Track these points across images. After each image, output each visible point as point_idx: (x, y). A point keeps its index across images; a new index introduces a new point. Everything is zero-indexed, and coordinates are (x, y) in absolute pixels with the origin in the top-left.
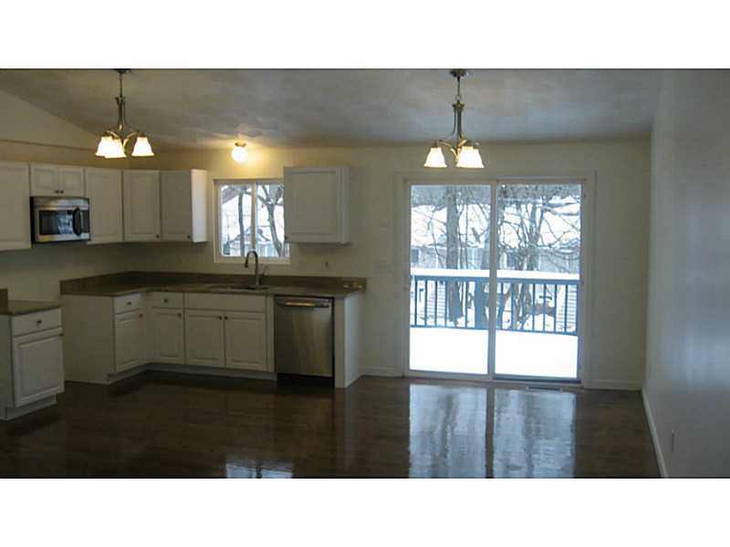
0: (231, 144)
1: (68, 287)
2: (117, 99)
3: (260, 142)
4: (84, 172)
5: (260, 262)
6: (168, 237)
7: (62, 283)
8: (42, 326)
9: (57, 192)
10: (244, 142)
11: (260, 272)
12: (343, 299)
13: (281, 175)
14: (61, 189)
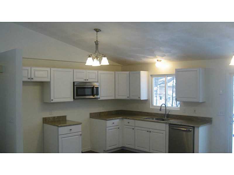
0: (155, 60)
1: (93, 116)
2: (95, 42)
3: (166, 59)
4: (98, 72)
5: (167, 109)
6: (132, 98)
7: (91, 114)
8: (72, 131)
9: (85, 80)
10: (160, 59)
11: (167, 113)
12: (198, 127)
13: (174, 73)
14: (87, 79)
